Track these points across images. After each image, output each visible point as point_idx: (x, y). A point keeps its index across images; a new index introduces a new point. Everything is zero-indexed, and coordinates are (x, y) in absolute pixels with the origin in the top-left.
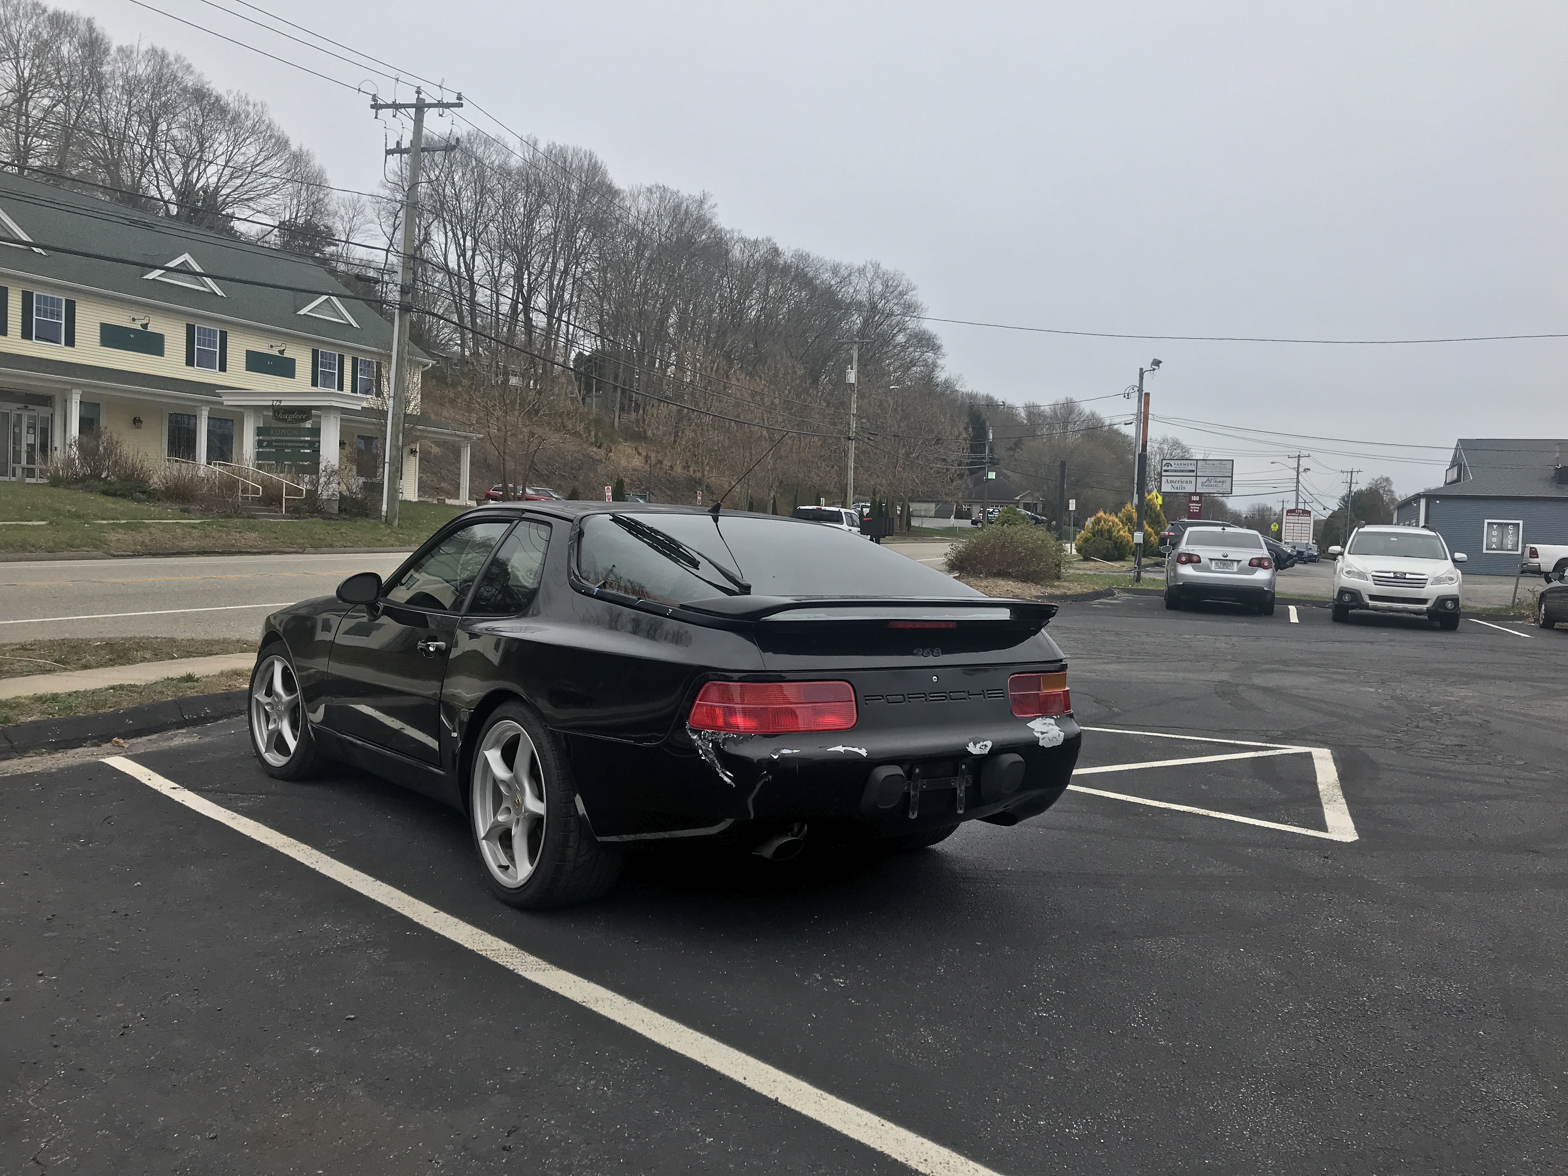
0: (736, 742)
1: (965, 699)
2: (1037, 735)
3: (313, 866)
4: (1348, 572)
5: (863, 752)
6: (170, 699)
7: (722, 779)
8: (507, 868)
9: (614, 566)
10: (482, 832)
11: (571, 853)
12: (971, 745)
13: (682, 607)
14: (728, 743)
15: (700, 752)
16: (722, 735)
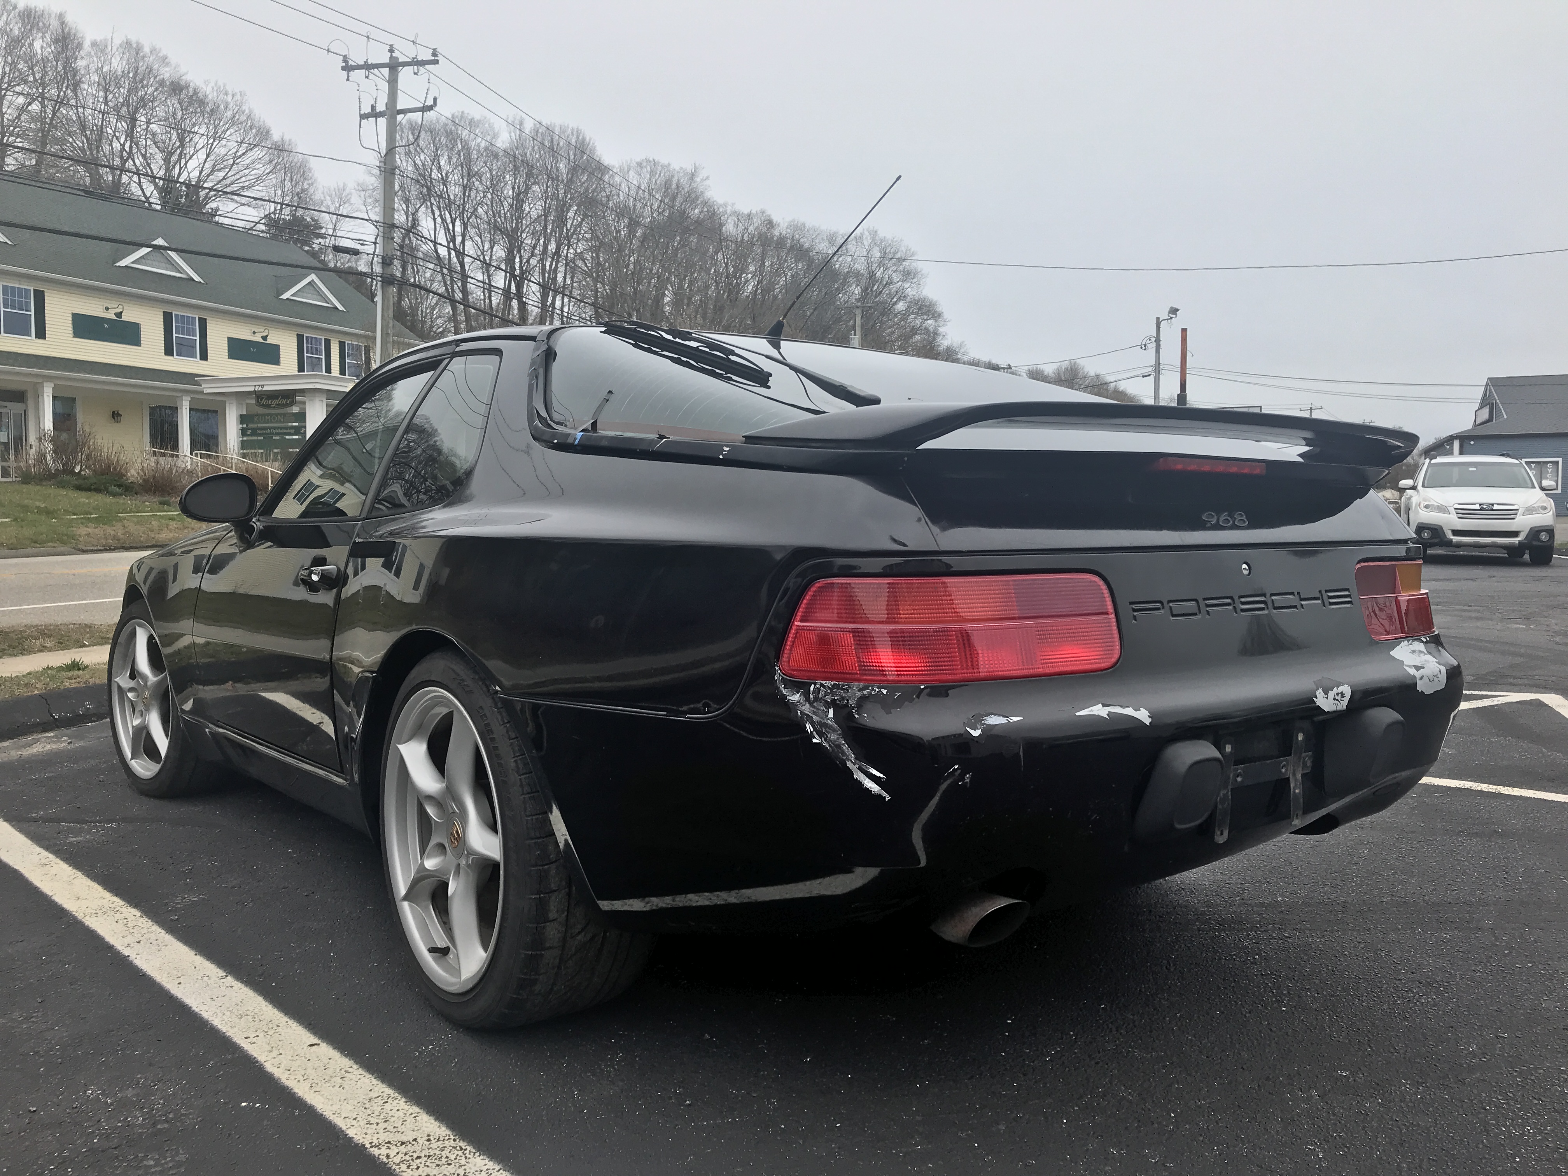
0: (887, 704)
1: (1295, 607)
2: (1412, 671)
3: (126, 952)
4: (1427, 507)
5: (1143, 716)
6: (36, 692)
7: (860, 784)
8: (445, 951)
9: (610, 392)
10: (401, 886)
11: (553, 932)
12: (1320, 693)
13: (749, 439)
14: (868, 706)
15: (809, 728)
16: (855, 692)
